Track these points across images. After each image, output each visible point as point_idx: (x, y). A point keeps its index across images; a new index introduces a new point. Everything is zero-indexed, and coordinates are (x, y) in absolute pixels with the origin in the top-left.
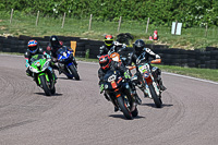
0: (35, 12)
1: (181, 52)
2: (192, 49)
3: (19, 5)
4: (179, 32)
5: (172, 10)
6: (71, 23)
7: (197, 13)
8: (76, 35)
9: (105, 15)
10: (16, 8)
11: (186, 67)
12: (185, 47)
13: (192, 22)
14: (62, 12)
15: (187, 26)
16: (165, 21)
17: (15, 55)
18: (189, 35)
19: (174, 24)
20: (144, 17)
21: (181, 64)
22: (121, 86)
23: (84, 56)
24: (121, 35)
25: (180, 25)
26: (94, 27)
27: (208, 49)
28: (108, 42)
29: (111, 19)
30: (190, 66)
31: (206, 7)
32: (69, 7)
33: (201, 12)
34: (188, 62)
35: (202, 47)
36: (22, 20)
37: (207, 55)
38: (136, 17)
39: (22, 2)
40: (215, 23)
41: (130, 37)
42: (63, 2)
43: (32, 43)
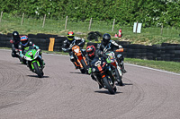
0: (20, 14)
1: (141, 47)
2: (150, 45)
3: (7, 8)
4: (139, 31)
5: (133, 13)
6: (50, 23)
7: (155, 15)
8: (54, 33)
9: (78, 17)
10: (5, 11)
11: (145, 60)
12: (144, 43)
13: (150, 22)
14: (43, 14)
15: (146, 26)
16: (128, 21)
18: (148, 33)
19: (135, 24)
20: (110, 18)
21: (141, 57)
22: (105, 69)
23: (61, 50)
24: (92, 33)
25: (140, 25)
26: (70, 26)
27: (163, 44)
28: (70, 37)
29: (83, 20)
30: (149, 59)
31: (161, 10)
32: (49, 10)
33: (158, 14)
34: (147, 55)
35: (158, 43)
36: (10, 21)
37: (162, 50)
38: (104, 19)
39: (10, 6)
40: (169, 24)
41: (99, 34)
42: (44, 6)
43: (24, 38)
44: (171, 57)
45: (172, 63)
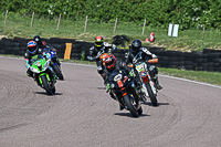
0: (30, 13)
1: (178, 54)
2: (189, 51)
3: (13, 6)
4: (175, 34)
5: (169, 11)
6: (66, 25)
7: (195, 14)
8: (71, 37)
9: (101, 17)
10: (11, 9)
11: (183, 70)
12: (182, 50)
13: (189, 24)
14: (57, 13)
15: (184, 28)
16: (162, 22)
17: (10, 57)
18: (186, 37)
19: (171, 26)
20: (140, 19)
21: (178, 67)
22: (127, 85)
23: (79, 58)
24: (117, 37)
25: (177, 26)
26: (90, 28)
27: (205, 51)
28: (98, 43)
29: (107, 20)
30: (187, 69)
31: (203, 8)
32: (65, 8)
33: (198, 14)
34: (185, 64)
35: (198, 49)
36: (17, 22)
37: (204, 57)
38: (132, 19)
39: (17, 4)
40: (213, 25)
41: (126, 39)
42: (58, 3)
43: (32, 44)
44: (214, 66)
45: (215, 73)
